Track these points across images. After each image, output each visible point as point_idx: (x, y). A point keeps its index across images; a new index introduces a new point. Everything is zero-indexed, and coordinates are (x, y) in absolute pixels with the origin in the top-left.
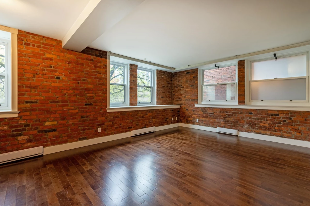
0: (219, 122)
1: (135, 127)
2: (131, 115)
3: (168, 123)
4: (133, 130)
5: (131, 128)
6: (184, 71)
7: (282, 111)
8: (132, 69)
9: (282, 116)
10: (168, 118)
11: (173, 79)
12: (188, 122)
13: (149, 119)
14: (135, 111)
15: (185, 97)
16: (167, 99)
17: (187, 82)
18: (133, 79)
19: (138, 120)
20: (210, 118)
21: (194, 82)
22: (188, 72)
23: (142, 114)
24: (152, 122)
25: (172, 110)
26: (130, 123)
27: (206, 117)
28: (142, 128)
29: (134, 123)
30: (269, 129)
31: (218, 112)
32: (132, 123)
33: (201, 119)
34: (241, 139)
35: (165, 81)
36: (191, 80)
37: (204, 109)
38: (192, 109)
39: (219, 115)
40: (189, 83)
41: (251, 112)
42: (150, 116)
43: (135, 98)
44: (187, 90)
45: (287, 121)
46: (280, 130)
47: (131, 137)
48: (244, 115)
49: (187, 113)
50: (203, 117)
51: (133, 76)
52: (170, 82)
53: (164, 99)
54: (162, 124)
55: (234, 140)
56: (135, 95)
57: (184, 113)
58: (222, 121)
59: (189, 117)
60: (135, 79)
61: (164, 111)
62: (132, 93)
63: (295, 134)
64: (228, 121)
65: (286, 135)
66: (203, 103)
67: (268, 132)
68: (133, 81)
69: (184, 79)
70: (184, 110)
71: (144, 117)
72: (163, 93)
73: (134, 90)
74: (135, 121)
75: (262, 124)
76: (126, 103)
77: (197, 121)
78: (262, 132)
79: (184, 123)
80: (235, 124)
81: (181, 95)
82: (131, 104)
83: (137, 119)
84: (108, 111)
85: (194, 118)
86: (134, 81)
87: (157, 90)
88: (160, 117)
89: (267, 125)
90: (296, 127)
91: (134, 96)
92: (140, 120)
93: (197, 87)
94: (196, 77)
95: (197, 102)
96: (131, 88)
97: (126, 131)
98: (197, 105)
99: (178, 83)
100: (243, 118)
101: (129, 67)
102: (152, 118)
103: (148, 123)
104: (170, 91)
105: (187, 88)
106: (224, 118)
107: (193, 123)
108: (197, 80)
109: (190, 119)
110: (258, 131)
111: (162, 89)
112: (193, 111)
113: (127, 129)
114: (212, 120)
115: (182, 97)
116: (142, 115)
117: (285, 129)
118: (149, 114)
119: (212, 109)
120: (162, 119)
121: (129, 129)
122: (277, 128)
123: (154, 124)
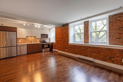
1: (80, 54)
2: (78, 48)
5: (78, 53)
8: (85, 24)
23: (84, 48)
24: (92, 55)
28: (84, 56)
61: (108, 50)
71: (85, 50)
82: (85, 42)
84: (69, 44)
97: (75, 54)
102: (92, 52)
103: (89, 54)
123: (94, 57)
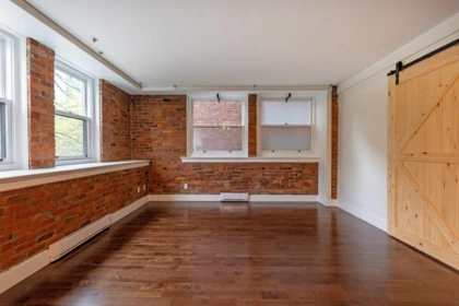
0: (222, 186)
1: (62, 229)
2: (49, 198)
3: (132, 200)
4: (55, 241)
5: (50, 235)
6: (157, 96)
7: (294, 164)
8: (36, 56)
9: (294, 169)
10: (131, 190)
11: (131, 108)
12: (167, 191)
13: (96, 199)
14: (62, 182)
15: (159, 145)
16: (122, 149)
17: (164, 117)
18: (40, 88)
19: (70, 208)
20: (207, 180)
21: (179, 119)
22: (167, 99)
23: (80, 189)
24: (104, 205)
25: (139, 170)
26: (46, 223)
27: (201, 179)
28: (81, 227)
29: (58, 218)
30: (283, 187)
31: (221, 170)
32: (52, 220)
33: (193, 182)
34: (253, 206)
35: (118, 110)
36: (172, 114)
37: (198, 166)
38: (176, 166)
39: (222, 175)
40: (168, 118)
41: (263, 167)
42: (99, 191)
43: (47, 145)
44: (164, 131)
45: (299, 175)
46: (293, 186)
47: (52, 263)
48: (255, 172)
49: (164, 175)
50: (197, 179)
51: (40, 80)
52: (127, 112)
53: (117, 149)
54: (122, 206)
55: (243, 207)
56: (47, 135)
57: (158, 175)
58: (227, 183)
59: (170, 181)
60: (46, 89)
61: (126, 175)
62: (39, 129)
63: (305, 188)
64: (235, 182)
65: (298, 191)
66: (194, 155)
67: (281, 191)
68: (40, 95)
69: (157, 112)
70: (159, 170)
71: (85, 196)
72: (116, 134)
73: (45, 122)
74: (60, 212)
75: (275, 182)
76: (14, 160)
77: (186, 186)
78: (276, 191)
79: (159, 193)
80: (245, 186)
81: (150, 140)
82: (35, 164)
83: (67, 206)
85: (179, 182)
86: (43, 93)
87: (104, 128)
88: (119, 189)
89: (280, 182)
90: (306, 181)
91: (45, 139)
92: (76, 206)
93: (185, 129)
94: (183, 111)
95: (184, 154)
96: (34, 115)
97: (32, 253)
98: (184, 160)
99: (143, 117)
100: (254, 175)
101: (24, 47)
102: (104, 195)
103: (95, 209)
104: (126, 132)
105: (164, 127)
106: (230, 178)
107: (178, 192)
108: (185, 116)
109: (170, 185)
110: (271, 191)
111: (112, 126)
112: (178, 169)
113: (37, 245)
114: (211, 183)
115: (154, 145)
116: (79, 191)
117: (296, 184)
118: (97, 186)
119: (212, 165)
120: (123, 193)
121: (42, 243)
122: (289, 184)
123: (107, 208)
